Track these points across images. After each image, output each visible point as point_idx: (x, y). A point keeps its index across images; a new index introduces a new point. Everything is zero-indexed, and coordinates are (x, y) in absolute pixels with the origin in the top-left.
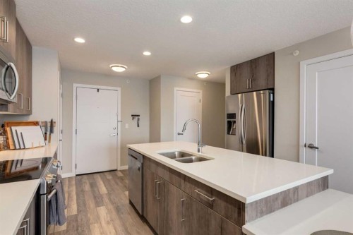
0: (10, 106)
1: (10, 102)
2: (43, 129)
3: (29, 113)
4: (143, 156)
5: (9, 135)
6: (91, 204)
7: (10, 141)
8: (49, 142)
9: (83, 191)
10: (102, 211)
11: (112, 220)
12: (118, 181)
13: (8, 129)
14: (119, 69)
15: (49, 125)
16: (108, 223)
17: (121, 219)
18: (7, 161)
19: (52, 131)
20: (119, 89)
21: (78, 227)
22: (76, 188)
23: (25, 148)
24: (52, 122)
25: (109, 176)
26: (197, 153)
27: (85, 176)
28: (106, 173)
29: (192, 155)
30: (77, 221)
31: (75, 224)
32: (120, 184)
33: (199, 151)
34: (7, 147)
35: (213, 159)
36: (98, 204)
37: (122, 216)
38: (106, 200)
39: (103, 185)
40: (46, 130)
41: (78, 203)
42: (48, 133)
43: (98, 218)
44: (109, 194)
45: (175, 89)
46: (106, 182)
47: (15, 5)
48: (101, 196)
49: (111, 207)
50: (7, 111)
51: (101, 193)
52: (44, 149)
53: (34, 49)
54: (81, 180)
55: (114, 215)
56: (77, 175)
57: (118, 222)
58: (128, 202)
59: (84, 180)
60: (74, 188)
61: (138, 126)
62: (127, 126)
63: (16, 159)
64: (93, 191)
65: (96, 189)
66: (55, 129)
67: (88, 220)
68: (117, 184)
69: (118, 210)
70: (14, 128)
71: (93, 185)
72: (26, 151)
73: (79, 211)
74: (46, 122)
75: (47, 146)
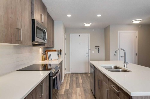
0: (46, 45)
1: (45, 43)
2: (58, 53)
3: (53, 47)
4: (95, 67)
5: (47, 55)
6: (75, 86)
7: (47, 57)
8: (60, 58)
9: (72, 80)
10: (78, 90)
11: (81, 94)
12: (88, 78)
13: (47, 53)
14: (87, 25)
15: (60, 51)
16: (80, 95)
17: (85, 95)
18: (47, 64)
19: (61, 54)
20: (89, 34)
21: (68, 94)
22: (70, 79)
23: (51, 60)
24: (61, 50)
25: (84, 75)
26: (124, 67)
27: (74, 74)
28: (83, 74)
29: (120, 68)
30: (68, 91)
31: (67, 92)
32: (88, 80)
33: (125, 66)
34: (46, 59)
35: (131, 71)
36: (77, 87)
37: (86, 94)
38: (81, 85)
39: (81, 79)
40: (59, 53)
41: (70, 85)
42: (60, 54)
43: (76, 93)
44: (83, 83)
45: (119, 31)
46: (83, 78)
47: (46, 8)
48: (79, 84)
49: (82, 89)
50: (44, 46)
51: (80, 82)
52: (58, 60)
53: (55, 22)
54: (72, 75)
55: (83, 93)
56: (71, 73)
57: (84, 96)
58: (90, 89)
59: (74, 76)
60: (69, 78)
61: (99, 52)
62: (93, 52)
63: (49, 63)
64: (76, 81)
65: (78, 80)
66: (62, 53)
67: (72, 92)
68: (87, 79)
69: (85, 91)
70: (48, 52)
71: (77, 78)
72: (52, 61)
73: (69, 88)
74: (59, 50)
75: (59, 60)
